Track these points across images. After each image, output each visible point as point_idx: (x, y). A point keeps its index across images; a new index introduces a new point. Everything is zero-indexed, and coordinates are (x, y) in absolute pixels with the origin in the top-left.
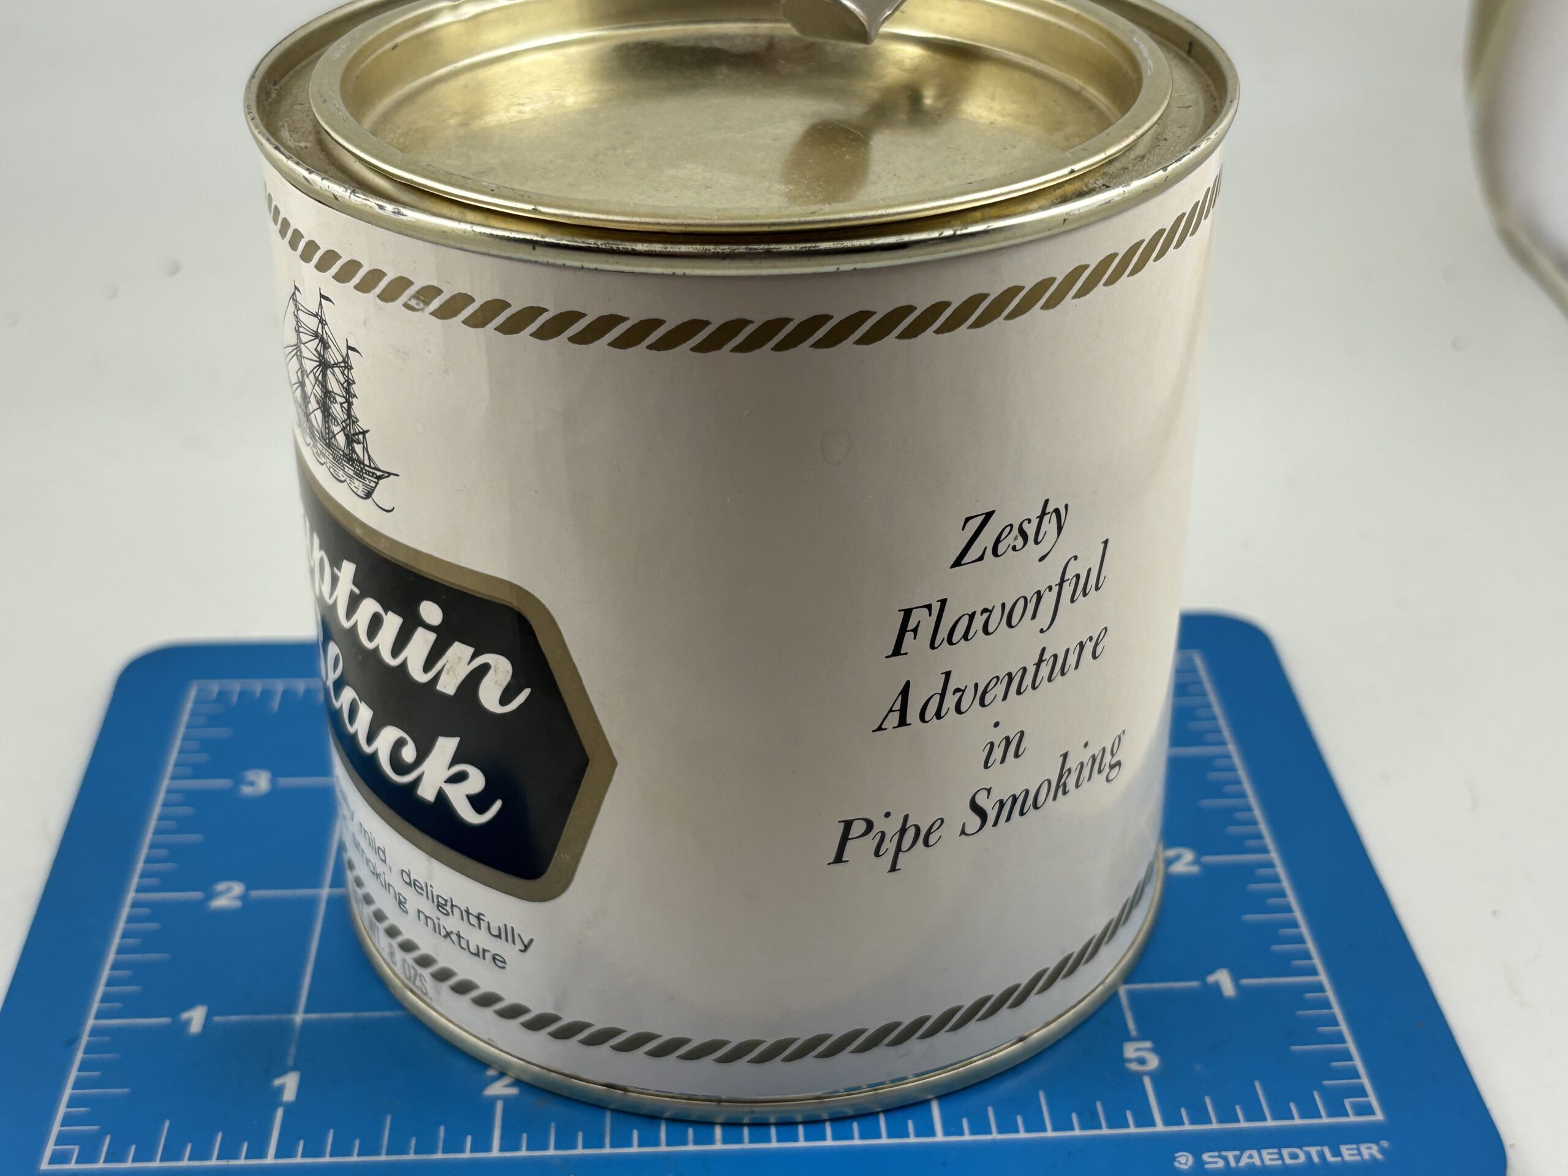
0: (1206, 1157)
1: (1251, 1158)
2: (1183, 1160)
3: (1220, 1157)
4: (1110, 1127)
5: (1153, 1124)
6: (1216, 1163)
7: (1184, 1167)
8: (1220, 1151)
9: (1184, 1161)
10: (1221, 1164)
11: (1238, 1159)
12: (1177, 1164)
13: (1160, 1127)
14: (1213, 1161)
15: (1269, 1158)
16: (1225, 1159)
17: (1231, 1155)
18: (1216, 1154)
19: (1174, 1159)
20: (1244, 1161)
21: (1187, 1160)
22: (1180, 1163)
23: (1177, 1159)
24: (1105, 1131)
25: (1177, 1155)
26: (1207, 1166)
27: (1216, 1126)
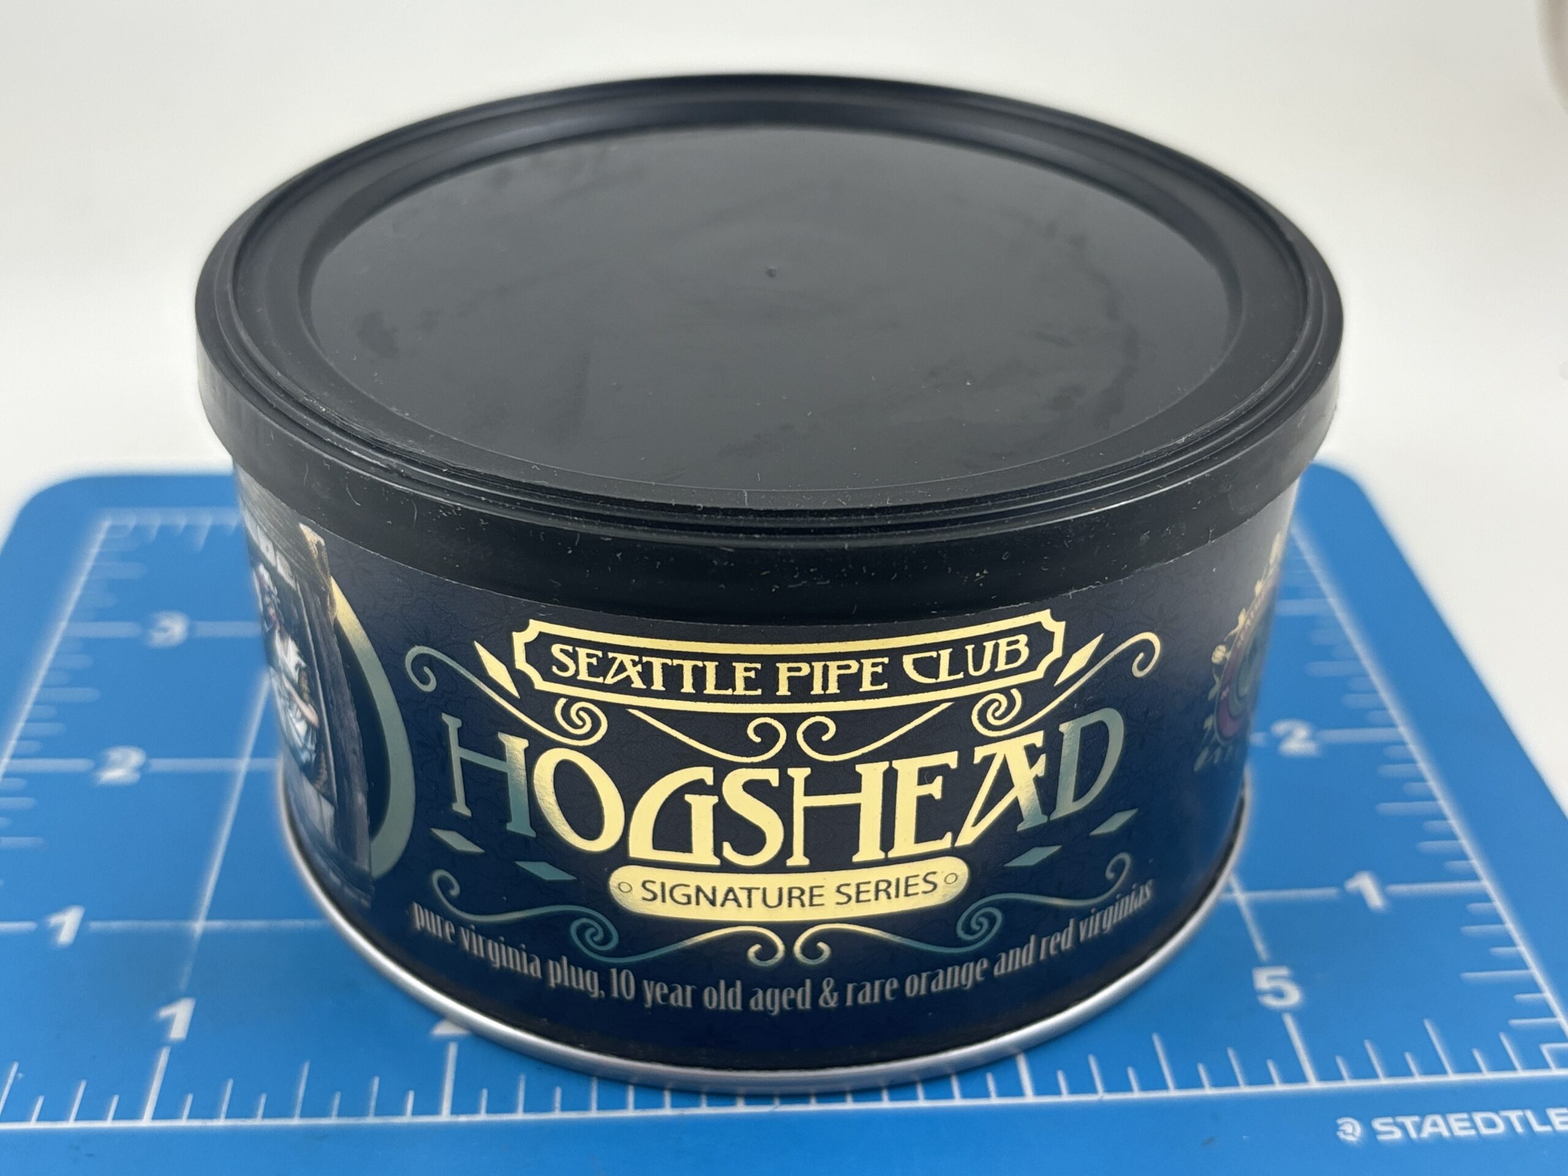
0: (1377, 1124)
1: (1434, 1126)
2: (1349, 1129)
3: (1396, 1124)
4: (1251, 1082)
5: (1303, 1079)
6: (1391, 1133)
7: (1350, 1138)
8: (1393, 1116)
9: (1351, 1130)
10: (1398, 1134)
11: (1419, 1128)
12: (1341, 1135)
13: (1314, 1084)
14: (1388, 1130)
15: (1458, 1126)
16: (1403, 1127)
17: (1409, 1122)
18: (1390, 1120)
19: (1336, 1127)
20: (1427, 1131)
21: (1354, 1129)
22: (1345, 1133)
23: (1342, 1128)
24: (1245, 1090)
25: (1340, 1121)
26: (1381, 1138)
27: (1384, 1082)
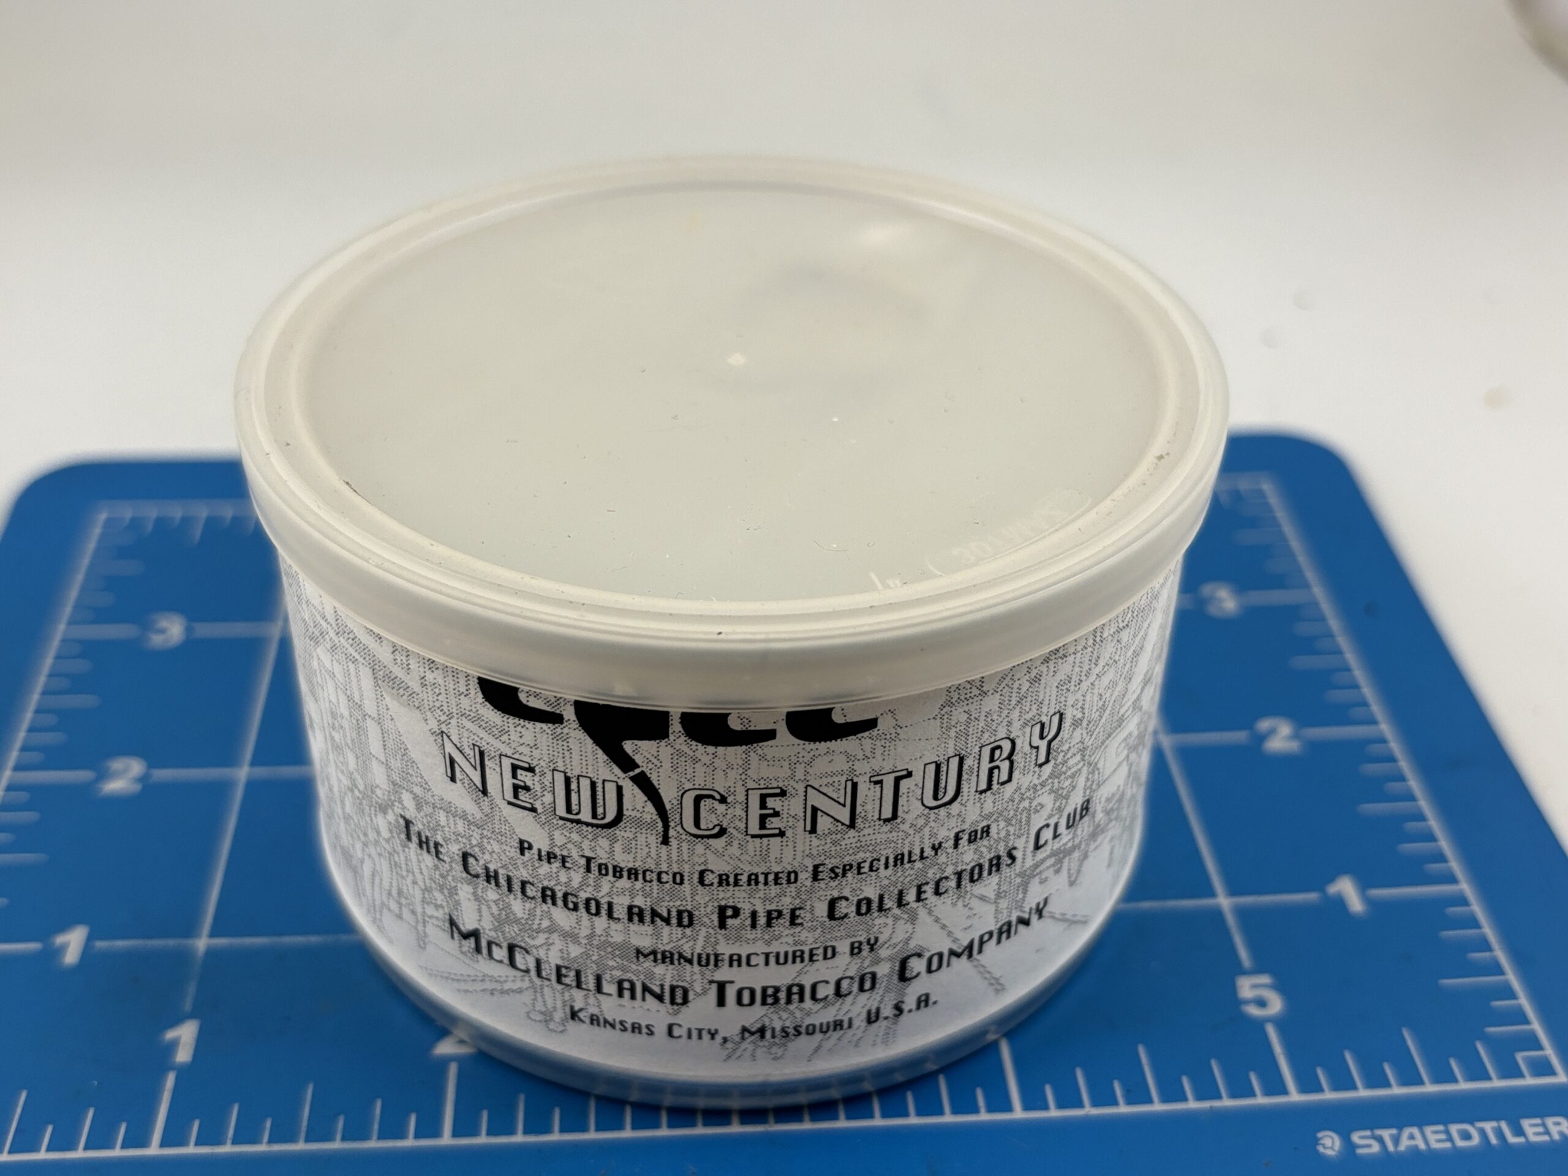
0: (1356, 1137)
1: (1412, 1138)
3: (1374, 1137)
4: (1233, 1095)
5: (1284, 1091)
6: (1369, 1146)
8: (1372, 1129)
10: (1376, 1148)
11: (1396, 1140)
13: (1295, 1097)
14: (1367, 1144)
15: (1434, 1138)
16: (1380, 1140)
17: (1386, 1134)
18: (1368, 1133)
19: (1316, 1141)
20: (1405, 1143)
23: (1322, 1142)
24: (1227, 1102)
26: (1360, 1151)
27: (1363, 1093)
